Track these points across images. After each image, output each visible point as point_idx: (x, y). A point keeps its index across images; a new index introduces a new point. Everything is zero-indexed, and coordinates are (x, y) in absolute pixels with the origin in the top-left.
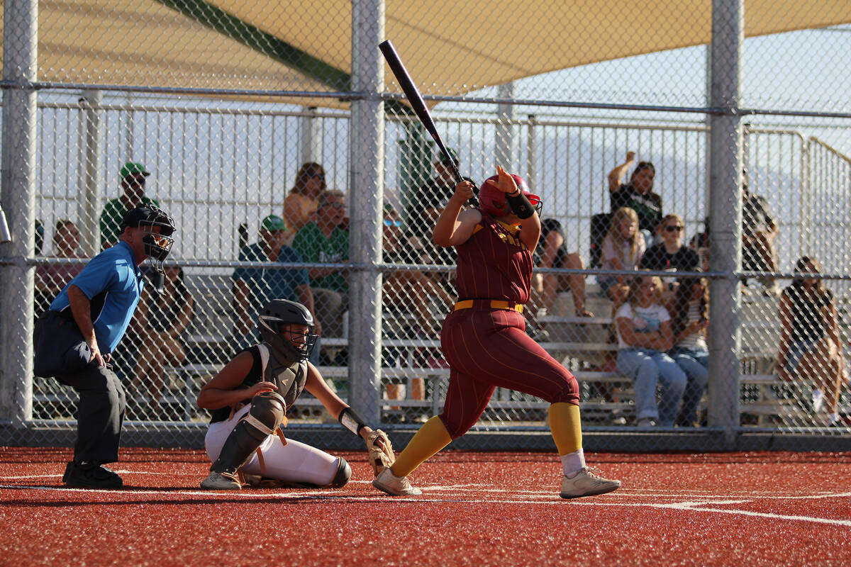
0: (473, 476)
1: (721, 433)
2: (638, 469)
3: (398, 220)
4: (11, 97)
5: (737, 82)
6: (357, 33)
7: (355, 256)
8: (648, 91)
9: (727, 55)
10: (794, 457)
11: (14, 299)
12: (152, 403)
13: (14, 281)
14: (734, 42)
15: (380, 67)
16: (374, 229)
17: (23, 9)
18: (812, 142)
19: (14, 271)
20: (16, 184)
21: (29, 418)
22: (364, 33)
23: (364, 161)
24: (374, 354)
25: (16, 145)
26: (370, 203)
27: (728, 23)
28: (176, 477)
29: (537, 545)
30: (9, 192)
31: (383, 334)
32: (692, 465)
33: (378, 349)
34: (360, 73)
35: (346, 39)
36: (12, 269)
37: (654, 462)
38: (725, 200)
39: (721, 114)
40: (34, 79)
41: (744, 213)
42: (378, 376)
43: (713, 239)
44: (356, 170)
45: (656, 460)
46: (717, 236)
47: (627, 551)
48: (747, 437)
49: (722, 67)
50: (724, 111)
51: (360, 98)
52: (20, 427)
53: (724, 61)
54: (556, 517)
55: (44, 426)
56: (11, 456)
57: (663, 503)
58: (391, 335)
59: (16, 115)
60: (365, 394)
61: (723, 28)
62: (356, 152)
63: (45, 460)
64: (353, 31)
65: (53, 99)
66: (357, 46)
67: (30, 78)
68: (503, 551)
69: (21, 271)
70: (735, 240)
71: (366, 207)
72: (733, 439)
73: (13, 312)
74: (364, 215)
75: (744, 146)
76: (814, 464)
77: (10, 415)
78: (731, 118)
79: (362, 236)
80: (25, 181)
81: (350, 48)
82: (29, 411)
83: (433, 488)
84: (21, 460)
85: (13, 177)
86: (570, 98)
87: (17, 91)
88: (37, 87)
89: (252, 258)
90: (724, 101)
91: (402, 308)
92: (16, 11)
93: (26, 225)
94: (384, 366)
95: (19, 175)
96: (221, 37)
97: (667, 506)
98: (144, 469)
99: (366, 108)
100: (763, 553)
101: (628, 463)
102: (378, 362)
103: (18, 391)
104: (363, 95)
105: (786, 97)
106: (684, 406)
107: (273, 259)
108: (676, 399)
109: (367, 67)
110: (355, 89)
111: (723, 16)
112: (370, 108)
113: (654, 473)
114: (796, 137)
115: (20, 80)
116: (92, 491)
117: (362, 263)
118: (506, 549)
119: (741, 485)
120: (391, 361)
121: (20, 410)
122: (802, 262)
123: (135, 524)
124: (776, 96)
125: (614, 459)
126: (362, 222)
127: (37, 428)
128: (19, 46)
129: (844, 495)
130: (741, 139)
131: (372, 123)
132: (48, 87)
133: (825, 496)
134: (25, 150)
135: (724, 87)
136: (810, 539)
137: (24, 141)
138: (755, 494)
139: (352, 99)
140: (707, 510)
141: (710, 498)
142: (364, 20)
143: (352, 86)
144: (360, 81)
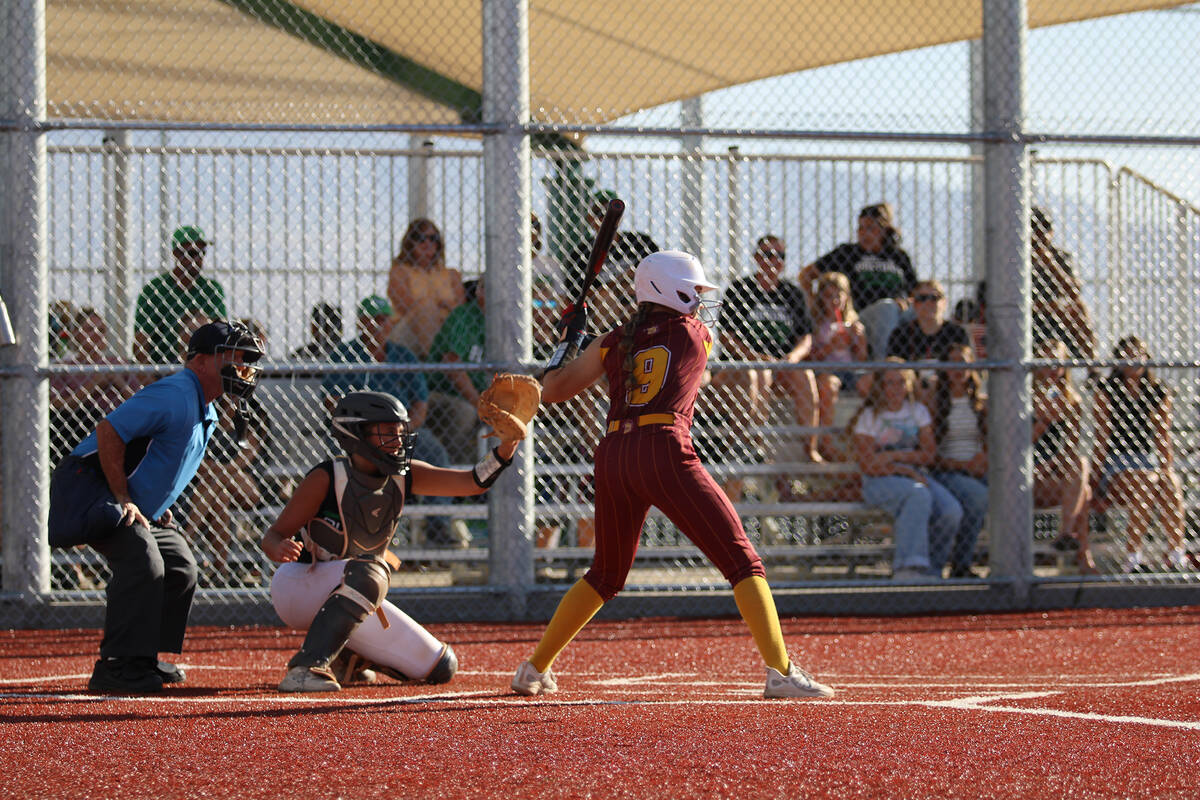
0: (668, 661)
1: (1007, 585)
2: (897, 643)
3: (552, 299)
4: (10, 143)
5: (1019, 96)
6: (490, 41)
7: (494, 352)
8: (895, 112)
9: (1005, 58)
10: (1112, 616)
11: (21, 424)
12: (217, 564)
13: (20, 399)
14: (1014, 40)
15: (522, 88)
16: (519, 313)
17: (25, 20)
18: (1124, 176)
19: (20, 385)
20: (20, 264)
21: (47, 589)
22: (499, 42)
23: (504, 219)
24: (523, 487)
25: (19, 210)
26: (513, 278)
27: (1005, 14)
28: (256, 672)
29: (771, 774)
30: (11, 275)
31: (536, 460)
32: (972, 635)
33: (530, 481)
34: (495, 98)
35: (474, 49)
36: (17, 384)
37: (916, 631)
38: (1006, 261)
39: (997, 141)
40: (42, 117)
41: (1034, 279)
42: (530, 518)
43: (992, 316)
44: (493, 231)
45: (920, 627)
46: (996, 311)
47: (899, 782)
48: (1044, 591)
49: (999, 77)
50: (1002, 137)
51: (496, 132)
52: (33, 602)
53: (1000, 68)
54: (792, 726)
55: (67, 600)
56: (23, 646)
57: (939, 698)
58: (547, 460)
59: (17, 168)
60: (512, 544)
61: (998, 22)
62: (493, 207)
63: (71, 652)
64: (485, 40)
65: (69, 138)
66: (490, 59)
67: (37, 115)
68: (726, 786)
69: (30, 386)
70: (1021, 316)
71: (507, 284)
72: (1025, 594)
73: (21, 443)
74: (505, 294)
75: (1031, 185)
76: (1140, 627)
77: (19, 587)
78: (1012, 146)
79: (504, 322)
80: (34, 261)
81: (480, 63)
82: (45, 580)
83: (614, 682)
84: (38, 652)
85: (15, 256)
87: (19, 134)
88: (46, 128)
89: (351, 358)
90: (1001, 124)
91: (561, 423)
92: (14, 24)
93: (35, 321)
94: (538, 502)
95: (23, 252)
96: (293, 41)
97: (945, 704)
98: (210, 662)
99: (504, 146)
100: (1090, 781)
101: (882, 633)
102: (530, 499)
103: (31, 552)
104: (499, 128)
105: (1087, 115)
106: (955, 548)
107: (379, 359)
108: (946, 540)
109: (504, 89)
110: (489, 118)
111: (998, 5)
112: (511, 146)
113: (919, 648)
114: (1100, 168)
115: (22, 120)
116: (141, 699)
117: (504, 362)
118: (729, 783)
119: (1043, 665)
120: (547, 497)
121: (32, 579)
123: (206, 754)
124: (1074, 115)
125: (862, 628)
126: (502, 304)
127: (57, 603)
128: (19, 71)
129: (1188, 678)
130: (1027, 175)
131: (513, 167)
132: (62, 127)
133: (1163, 681)
134: (31, 215)
135: (1001, 104)
136: (1152, 754)
137: (30, 205)
138: (1065, 679)
139: (485, 133)
140: (1001, 709)
141: (1003, 689)
142: (499, 23)
143: (485, 116)
144: (496, 108)
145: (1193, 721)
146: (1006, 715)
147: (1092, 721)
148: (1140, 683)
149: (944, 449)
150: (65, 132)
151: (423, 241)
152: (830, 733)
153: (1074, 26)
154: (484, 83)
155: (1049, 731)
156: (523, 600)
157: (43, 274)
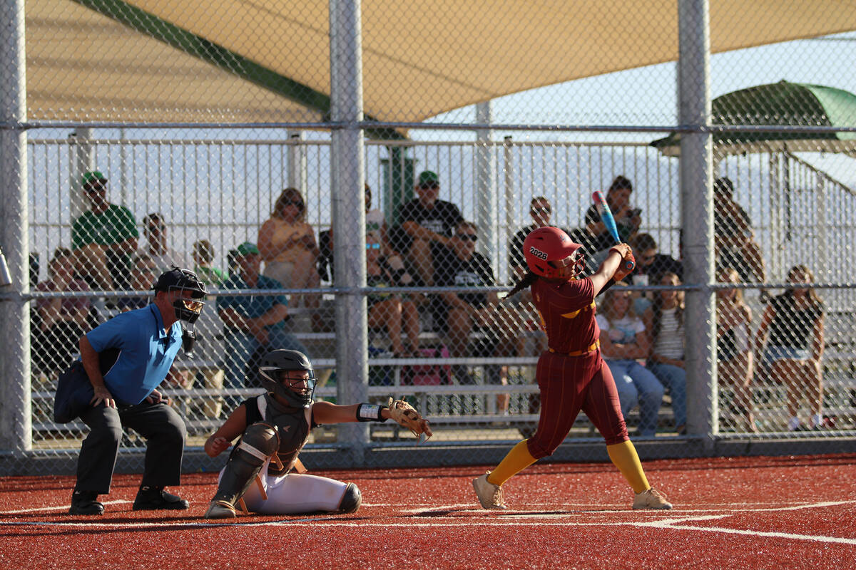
1: (699, 440)
5: (705, 100)
6: (336, 64)
7: (340, 281)
8: (609, 112)
9: (695, 74)
10: (772, 461)
11: (10, 333)
13: (10, 316)
14: (701, 62)
15: (359, 97)
16: (358, 254)
17: (11, 52)
19: (10, 306)
20: (9, 221)
21: (29, 447)
22: (342, 65)
23: (346, 188)
24: (361, 374)
25: (8, 184)
26: (353, 229)
27: (694, 43)
30: (3, 230)
33: (365, 370)
34: (339, 104)
35: (324, 71)
36: (8, 305)
38: (697, 214)
39: (690, 132)
40: (24, 119)
41: (716, 227)
42: (366, 396)
43: (687, 253)
44: (338, 197)
46: (690, 250)
48: (725, 444)
49: (690, 87)
50: (693, 128)
51: (341, 128)
52: (20, 457)
53: (692, 81)
55: (43, 455)
57: (644, 520)
59: (7, 155)
61: (690, 49)
62: (338, 181)
64: (332, 64)
65: (43, 134)
66: (336, 77)
67: (20, 118)
69: (17, 306)
70: (707, 253)
71: (349, 233)
72: (711, 446)
73: (11, 346)
74: (348, 240)
75: (713, 162)
76: (791, 469)
77: (10, 446)
78: (700, 135)
79: (347, 259)
80: (18, 219)
81: (329, 80)
82: (28, 441)
85: (6, 216)
86: (543, 121)
87: (8, 131)
88: (27, 127)
89: (240, 285)
90: (693, 120)
92: (4, 55)
93: (20, 261)
95: (11, 213)
99: (346, 137)
102: (365, 382)
103: (18, 422)
104: (343, 125)
109: (346, 97)
110: (335, 118)
111: (689, 37)
112: (351, 137)
115: (10, 121)
117: (347, 287)
121: (19, 440)
122: (792, 272)
126: (345, 247)
127: (37, 457)
128: (8, 88)
129: (820, 505)
130: (710, 155)
131: (352, 152)
132: (38, 126)
133: (802, 507)
134: (17, 188)
135: (692, 106)
136: (787, 559)
137: (15, 180)
138: (734, 506)
139: (333, 129)
140: (686, 527)
141: (690, 514)
142: (342, 52)
143: (332, 117)
144: (340, 111)
145: (819, 535)
146: (688, 532)
147: (748, 536)
148: (786, 509)
149: (655, 346)
150: (40, 129)
151: (290, 204)
152: (565, 545)
153: (743, 51)
154: (331, 93)
155: (718, 543)
156: (362, 453)
157: (25, 228)
